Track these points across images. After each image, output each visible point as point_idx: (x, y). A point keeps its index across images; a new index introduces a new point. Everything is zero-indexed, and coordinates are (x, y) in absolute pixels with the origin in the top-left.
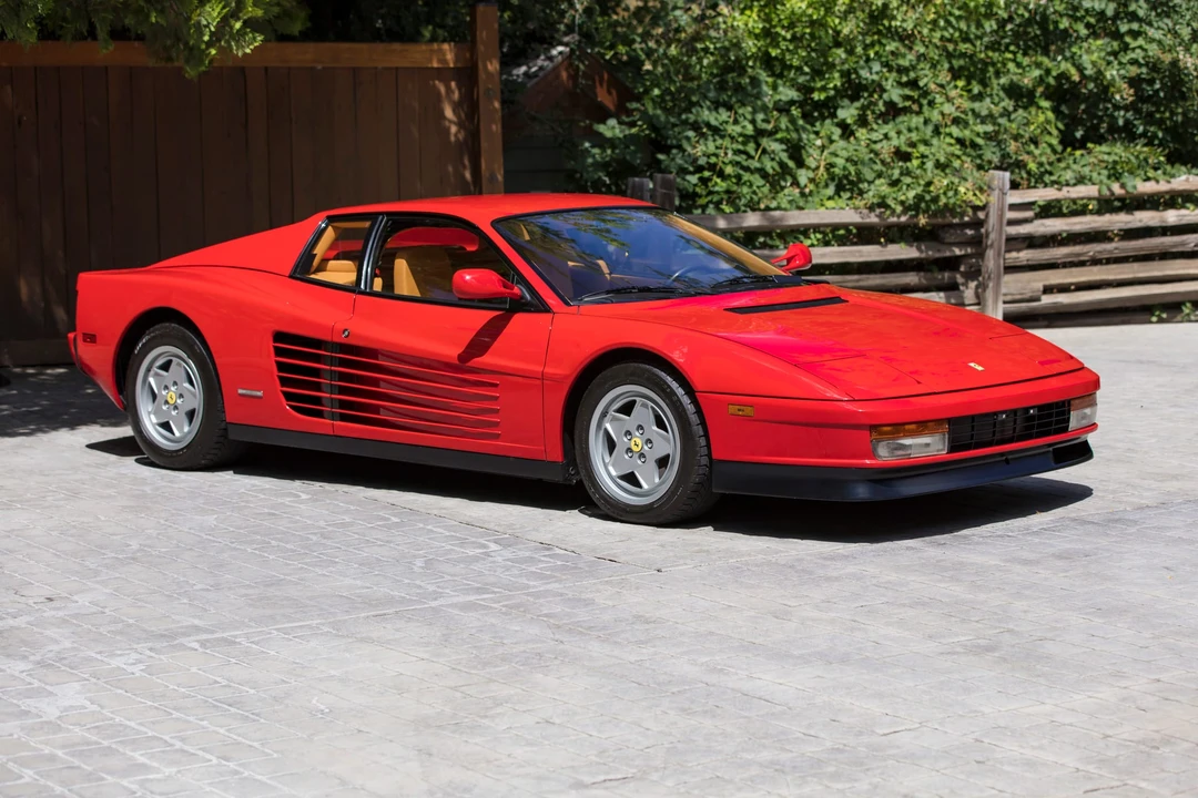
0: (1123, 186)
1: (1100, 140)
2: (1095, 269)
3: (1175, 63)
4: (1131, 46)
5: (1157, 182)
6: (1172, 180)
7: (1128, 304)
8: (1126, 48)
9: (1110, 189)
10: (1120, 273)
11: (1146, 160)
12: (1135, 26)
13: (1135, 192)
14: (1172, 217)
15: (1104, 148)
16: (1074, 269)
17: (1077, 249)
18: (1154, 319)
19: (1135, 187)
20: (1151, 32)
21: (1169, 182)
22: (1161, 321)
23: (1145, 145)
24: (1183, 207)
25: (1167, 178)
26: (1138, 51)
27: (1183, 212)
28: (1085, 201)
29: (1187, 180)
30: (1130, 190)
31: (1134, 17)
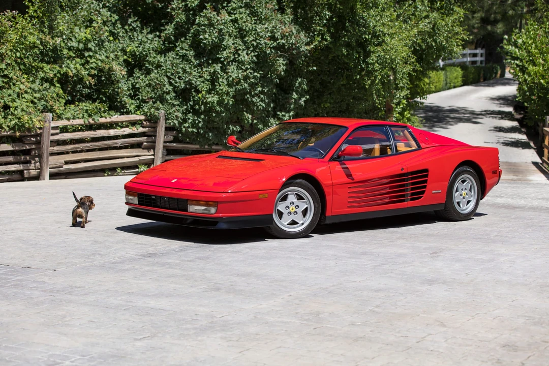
0: (93, 120)
1: (80, 101)
2: (83, 154)
3: (110, 69)
4: (91, 62)
5: (106, 118)
6: (112, 117)
7: (96, 169)
8: (88, 62)
9: (88, 121)
10: (93, 156)
11: (100, 109)
12: (91, 54)
13: (98, 122)
14: (112, 132)
15: (84, 104)
16: (77, 154)
17: (76, 146)
18: (106, 175)
19: (98, 120)
20: (98, 56)
21: (110, 118)
22: (108, 175)
23: (99, 103)
24: (116, 128)
25: (110, 116)
26: (94, 64)
27: (116, 130)
28: (77, 126)
29: (117, 117)
30: (97, 121)
31: (90, 50)
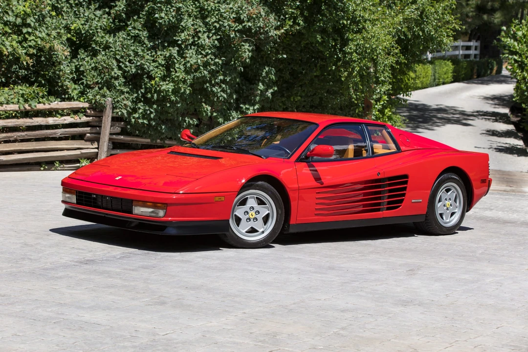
0: (30, 105)
1: (15, 83)
2: (17, 144)
3: (51, 49)
4: (29, 39)
5: (44, 104)
6: (51, 103)
7: (31, 161)
8: (26, 40)
9: (24, 107)
10: (29, 146)
11: (38, 94)
12: (30, 30)
13: (35, 108)
14: (51, 121)
15: (20, 87)
16: (10, 144)
17: (9, 134)
18: (42, 169)
19: (36, 106)
20: (37, 33)
21: (50, 104)
22: (45, 170)
23: (38, 86)
24: (55, 116)
26: (33, 41)
27: (55, 118)
28: (11, 112)
29: (57, 104)
30: (34, 107)
31: (29, 26)
